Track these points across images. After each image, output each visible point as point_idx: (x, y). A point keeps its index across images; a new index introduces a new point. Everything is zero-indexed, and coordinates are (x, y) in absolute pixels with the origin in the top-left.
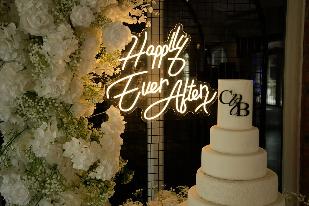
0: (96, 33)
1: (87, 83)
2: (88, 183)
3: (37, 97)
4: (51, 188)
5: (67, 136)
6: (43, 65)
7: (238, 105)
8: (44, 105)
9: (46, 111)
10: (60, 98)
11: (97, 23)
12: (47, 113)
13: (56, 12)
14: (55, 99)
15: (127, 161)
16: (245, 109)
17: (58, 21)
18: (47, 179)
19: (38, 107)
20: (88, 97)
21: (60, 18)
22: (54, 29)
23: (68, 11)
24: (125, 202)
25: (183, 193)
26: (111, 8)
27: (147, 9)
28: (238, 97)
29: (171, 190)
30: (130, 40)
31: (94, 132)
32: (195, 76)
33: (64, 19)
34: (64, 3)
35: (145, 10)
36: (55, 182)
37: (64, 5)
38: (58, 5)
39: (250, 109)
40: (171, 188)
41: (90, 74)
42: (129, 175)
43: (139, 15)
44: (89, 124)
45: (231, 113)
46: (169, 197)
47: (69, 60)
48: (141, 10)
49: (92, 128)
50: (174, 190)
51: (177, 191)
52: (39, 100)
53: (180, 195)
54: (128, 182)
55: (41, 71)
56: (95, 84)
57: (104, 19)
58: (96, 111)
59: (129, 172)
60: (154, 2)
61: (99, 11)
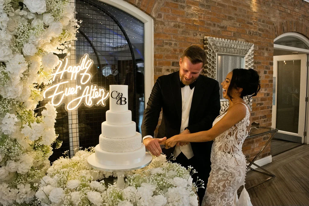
0: (38, 59)
1: (33, 90)
2: (36, 149)
3: (2, 98)
4: (15, 152)
5: (22, 121)
6: (6, 79)
7: (121, 99)
8: (7, 103)
9: (9, 107)
10: (17, 99)
11: (39, 54)
12: (10, 108)
13: (14, 47)
14: (14, 99)
15: (58, 135)
16: (124, 101)
17: (15, 52)
18: (12, 147)
19: (3, 105)
20: (33, 97)
21: (17, 51)
22: (13, 57)
23: (21, 46)
24: (59, 158)
26: (47, 44)
28: (120, 94)
30: (58, 63)
31: (38, 119)
32: (96, 83)
33: (19, 51)
34: (19, 42)
35: (67, 46)
36: (18, 148)
37: (19, 43)
38: (15, 43)
39: (127, 101)
40: (86, 148)
41: (34, 83)
42: (59, 144)
43: (63, 49)
44: (34, 114)
45: (117, 103)
46: (84, 154)
47: (22, 76)
48: (64, 45)
49: (37, 116)
50: (87, 149)
51: (89, 150)
52: (3, 100)
54: (59, 148)
55: (5, 83)
56: (37, 90)
57: (42, 51)
58: (38, 106)
59: (60, 142)
60: (71, 41)
61: (40, 46)
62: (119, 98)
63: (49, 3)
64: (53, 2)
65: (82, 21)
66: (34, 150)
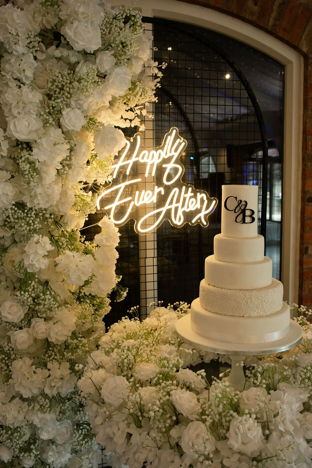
0: (87, 137)
1: (78, 193)
2: (82, 300)
3: (26, 208)
4: (44, 305)
5: (58, 250)
6: (33, 173)
7: (243, 212)
8: (34, 216)
9: (36, 223)
10: (50, 209)
11: (88, 127)
12: (38, 225)
13: (45, 116)
14: (45, 210)
15: (121, 277)
16: (251, 216)
17: (48, 125)
18: (41, 294)
19: (28, 219)
20: (79, 207)
21: (50, 122)
22: (43, 134)
23: (57, 114)
24: (121, 320)
25: (181, 310)
26: (102, 110)
27: (141, 112)
28: (243, 203)
29: (169, 306)
30: (123, 145)
31: (87, 246)
32: (192, 184)
33: (54, 123)
34: (54, 106)
35: (138, 112)
36: (50, 297)
37: (53, 108)
38: (47, 108)
39: (256, 216)
40: (169, 304)
41: (81, 182)
42: (122, 292)
43: (132, 118)
44: (81, 237)
45: (236, 221)
46: (166, 314)
47: (60, 167)
48: (133, 112)
49: (84, 241)
50: (172, 306)
51: (175, 308)
52: (28, 211)
53: (178, 311)
54: (121, 300)
55: (31, 179)
56: (85, 194)
57: (95, 122)
58: (87, 223)
59: (123, 289)
60: (147, 104)
61: (90, 113)
62: (240, 211)
63: (106, 30)
64: (113, 29)
65: (166, 64)
66: (78, 302)
